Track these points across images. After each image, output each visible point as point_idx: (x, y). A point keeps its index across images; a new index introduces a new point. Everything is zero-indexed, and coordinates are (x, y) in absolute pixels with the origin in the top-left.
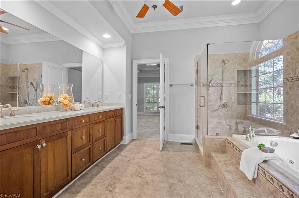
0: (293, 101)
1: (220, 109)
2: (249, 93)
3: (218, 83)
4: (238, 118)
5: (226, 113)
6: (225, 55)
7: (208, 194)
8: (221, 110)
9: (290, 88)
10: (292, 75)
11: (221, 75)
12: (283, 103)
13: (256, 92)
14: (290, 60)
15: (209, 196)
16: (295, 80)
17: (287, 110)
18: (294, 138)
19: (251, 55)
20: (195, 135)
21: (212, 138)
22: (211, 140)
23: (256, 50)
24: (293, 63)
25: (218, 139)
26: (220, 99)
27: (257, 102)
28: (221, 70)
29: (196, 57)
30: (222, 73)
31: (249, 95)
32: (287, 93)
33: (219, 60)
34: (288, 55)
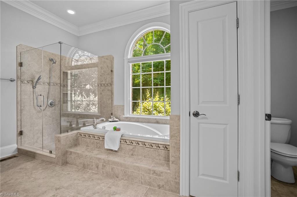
0: (104, 99)
1: (47, 109)
2: (66, 92)
3: (45, 81)
4: (63, 115)
5: (53, 112)
6: (53, 54)
7: (91, 180)
8: (49, 110)
9: (103, 91)
10: (104, 82)
11: (49, 73)
12: (97, 100)
13: (71, 92)
14: (103, 72)
15: (92, 180)
16: (106, 85)
17: (101, 105)
18: (110, 121)
19: (67, 59)
20: (17, 144)
21: (67, 136)
22: (67, 138)
23: (72, 57)
24: (105, 75)
25: (72, 135)
26: (48, 99)
27: (71, 100)
28: (49, 69)
29: (19, 45)
30: (49, 72)
31: (66, 94)
32: (101, 94)
33: (46, 57)
34: (102, 69)
